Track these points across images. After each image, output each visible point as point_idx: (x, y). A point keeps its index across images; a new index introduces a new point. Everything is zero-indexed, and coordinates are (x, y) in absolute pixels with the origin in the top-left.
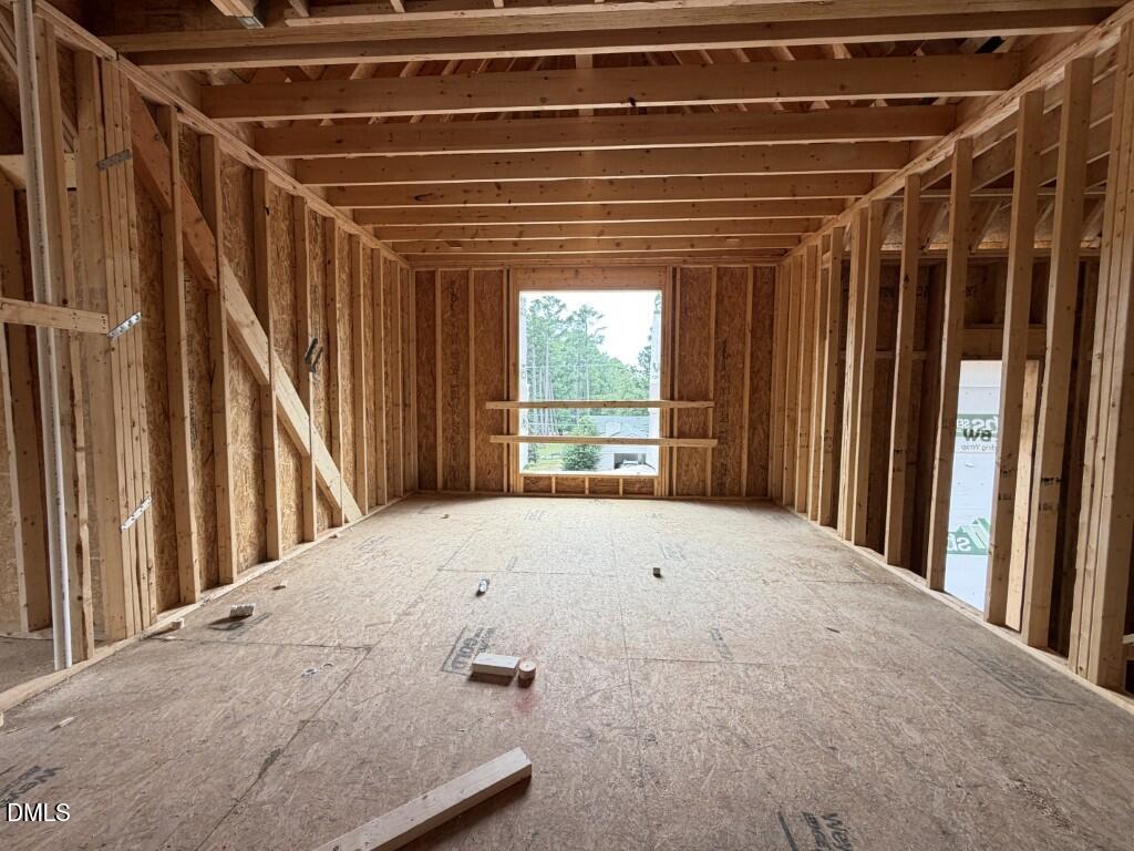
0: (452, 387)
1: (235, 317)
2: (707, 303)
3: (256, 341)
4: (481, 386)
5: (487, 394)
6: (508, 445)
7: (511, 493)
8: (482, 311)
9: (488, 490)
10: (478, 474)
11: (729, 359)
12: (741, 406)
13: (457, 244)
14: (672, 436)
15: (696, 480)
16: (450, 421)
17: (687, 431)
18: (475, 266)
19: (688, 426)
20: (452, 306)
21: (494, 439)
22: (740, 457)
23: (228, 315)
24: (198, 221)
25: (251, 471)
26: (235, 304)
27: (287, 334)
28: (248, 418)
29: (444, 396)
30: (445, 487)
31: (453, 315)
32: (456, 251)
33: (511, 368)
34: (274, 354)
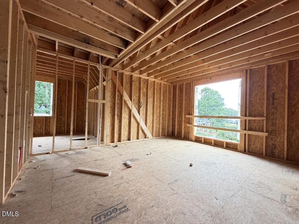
0: (180, 111)
1: (125, 99)
2: (263, 79)
3: (129, 103)
4: (186, 111)
5: (187, 113)
6: (191, 127)
7: (191, 140)
8: (187, 93)
9: (187, 138)
10: (184, 134)
11: (276, 100)
12: (284, 120)
13: (178, 77)
14: (245, 129)
15: (259, 148)
16: (179, 120)
17: (254, 128)
18: (185, 82)
19: (254, 127)
20: (180, 92)
21: (188, 125)
22: (284, 142)
23: (124, 99)
24: (120, 86)
25: (128, 124)
26: (126, 97)
27: (137, 101)
28: (128, 115)
29: (178, 114)
30: (177, 136)
31: (181, 94)
32: (178, 79)
33: (192, 107)
34: (133, 105)
